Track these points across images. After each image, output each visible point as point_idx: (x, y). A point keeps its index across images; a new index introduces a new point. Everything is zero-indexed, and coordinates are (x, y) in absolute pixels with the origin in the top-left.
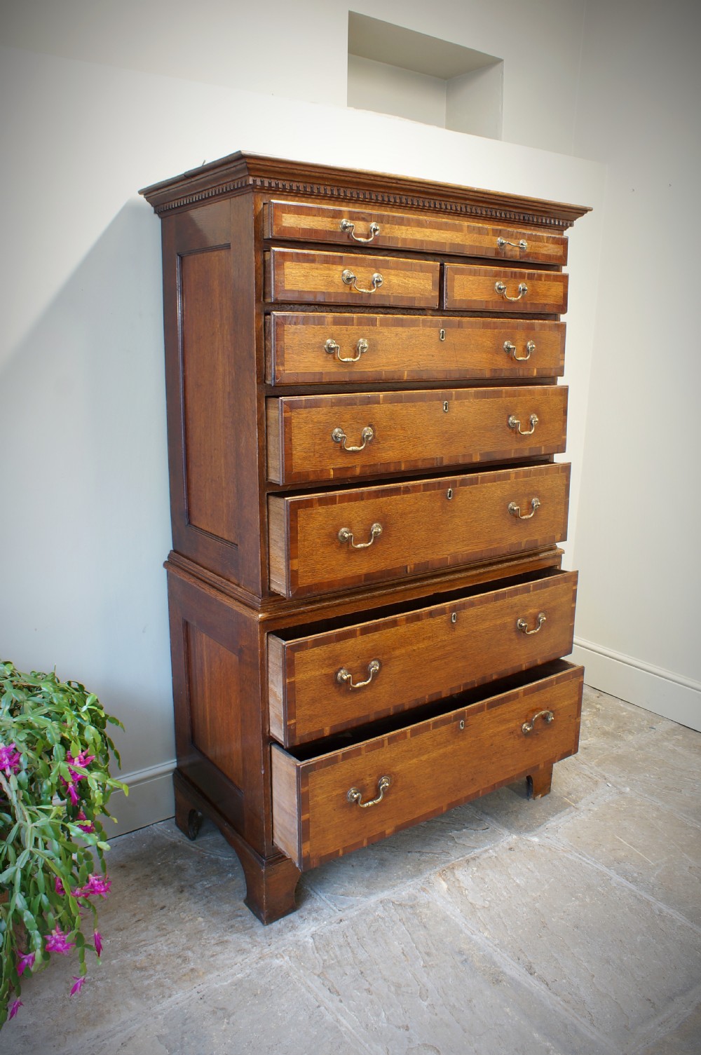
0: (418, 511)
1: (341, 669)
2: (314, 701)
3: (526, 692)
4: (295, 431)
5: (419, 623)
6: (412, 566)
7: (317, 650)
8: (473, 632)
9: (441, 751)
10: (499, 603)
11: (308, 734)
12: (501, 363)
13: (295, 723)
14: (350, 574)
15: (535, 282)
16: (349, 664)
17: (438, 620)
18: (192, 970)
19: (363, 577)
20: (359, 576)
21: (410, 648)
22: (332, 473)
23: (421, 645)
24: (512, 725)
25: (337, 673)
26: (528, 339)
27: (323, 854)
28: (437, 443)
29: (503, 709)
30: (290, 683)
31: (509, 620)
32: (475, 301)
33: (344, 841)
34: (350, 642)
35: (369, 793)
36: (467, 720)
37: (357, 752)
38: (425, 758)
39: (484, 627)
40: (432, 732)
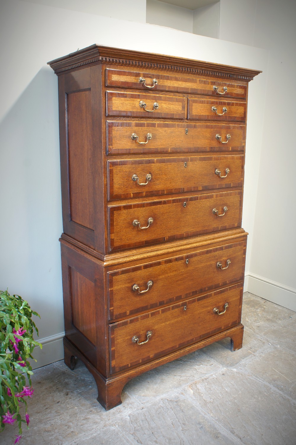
0: (170, 212)
1: (134, 284)
2: (122, 299)
3: (215, 294)
4: (115, 176)
5: (171, 264)
6: (167, 237)
7: (123, 276)
8: (196, 268)
9: (176, 320)
10: (208, 255)
11: (119, 314)
12: (215, 144)
13: (113, 309)
14: (138, 241)
15: (230, 106)
16: (138, 282)
17: (180, 262)
18: (72, 432)
19: (144, 242)
20: (143, 242)
21: (167, 275)
22: (132, 195)
23: (172, 274)
24: (209, 308)
25: (132, 286)
26: (227, 133)
28: (181, 182)
29: (204, 301)
30: (111, 290)
31: (213, 263)
32: (203, 115)
33: (131, 360)
34: (139, 272)
35: (143, 338)
36: (188, 306)
37: (137, 320)
38: (168, 323)
39: (201, 266)
40: (171, 311)
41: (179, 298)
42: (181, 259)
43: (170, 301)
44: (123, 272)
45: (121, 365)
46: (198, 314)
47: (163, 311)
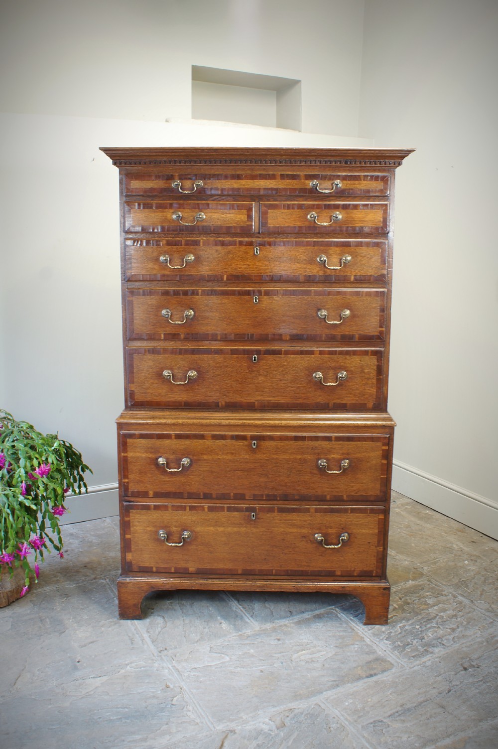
0: (227, 367)
1: (161, 457)
2: (141, 472)
3: (317, 511)
4: (136, 309)
5: (223, 441)
6: (224, 403)
7: (143, 441)
8: (273, 459)
9: (235, 529)
10: (300, 443)
11: (137, 492)
12: (314, 270)
13: (128, 482)
14: (172, 399)
15: (348, 211)
16: (167, 455)
17: (241, 443)
19: (183, 404)
20: (180, 402)
21: (216, 457)
22: (163, 336)
23: (225, 457)
24: (305, 531)
25: (157, 459)
26: (343, 253)
27: (141, 565)
28: (248, 324)
29: (294, 516)
30: (124, 456)
31: (309, 458)
32: (288, 227)
33: (157, 563)
34: (167, 442)
35: (176, 538)
36: (258, 514)
37: (166, 508)
38: (221, 529)
39: (284, 457)
40: (226, 513)
41: (240, 497)
42: (244, 438)
43: (223, 497)
44: (142, 436)
45: (142, 564)
46: (282, 533)
47: (211, 509)
